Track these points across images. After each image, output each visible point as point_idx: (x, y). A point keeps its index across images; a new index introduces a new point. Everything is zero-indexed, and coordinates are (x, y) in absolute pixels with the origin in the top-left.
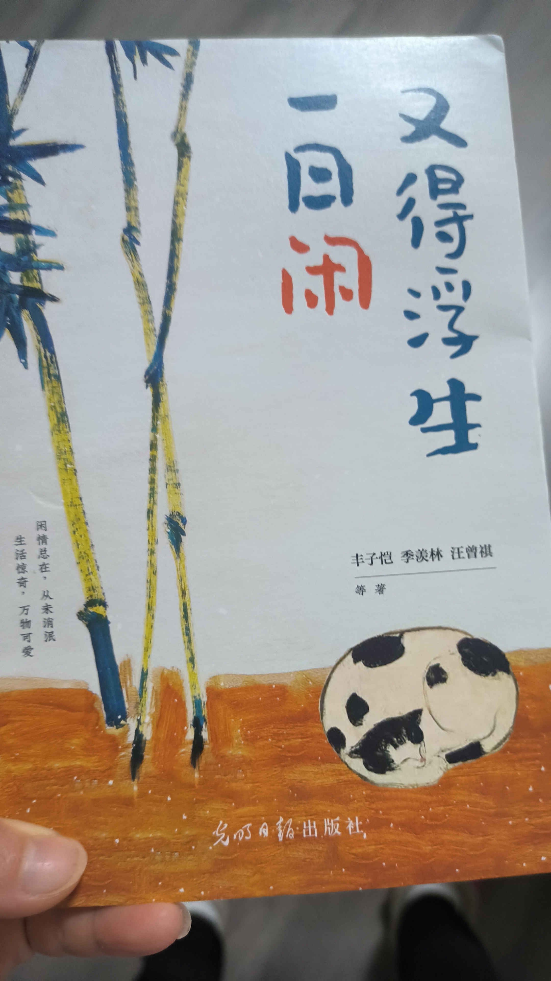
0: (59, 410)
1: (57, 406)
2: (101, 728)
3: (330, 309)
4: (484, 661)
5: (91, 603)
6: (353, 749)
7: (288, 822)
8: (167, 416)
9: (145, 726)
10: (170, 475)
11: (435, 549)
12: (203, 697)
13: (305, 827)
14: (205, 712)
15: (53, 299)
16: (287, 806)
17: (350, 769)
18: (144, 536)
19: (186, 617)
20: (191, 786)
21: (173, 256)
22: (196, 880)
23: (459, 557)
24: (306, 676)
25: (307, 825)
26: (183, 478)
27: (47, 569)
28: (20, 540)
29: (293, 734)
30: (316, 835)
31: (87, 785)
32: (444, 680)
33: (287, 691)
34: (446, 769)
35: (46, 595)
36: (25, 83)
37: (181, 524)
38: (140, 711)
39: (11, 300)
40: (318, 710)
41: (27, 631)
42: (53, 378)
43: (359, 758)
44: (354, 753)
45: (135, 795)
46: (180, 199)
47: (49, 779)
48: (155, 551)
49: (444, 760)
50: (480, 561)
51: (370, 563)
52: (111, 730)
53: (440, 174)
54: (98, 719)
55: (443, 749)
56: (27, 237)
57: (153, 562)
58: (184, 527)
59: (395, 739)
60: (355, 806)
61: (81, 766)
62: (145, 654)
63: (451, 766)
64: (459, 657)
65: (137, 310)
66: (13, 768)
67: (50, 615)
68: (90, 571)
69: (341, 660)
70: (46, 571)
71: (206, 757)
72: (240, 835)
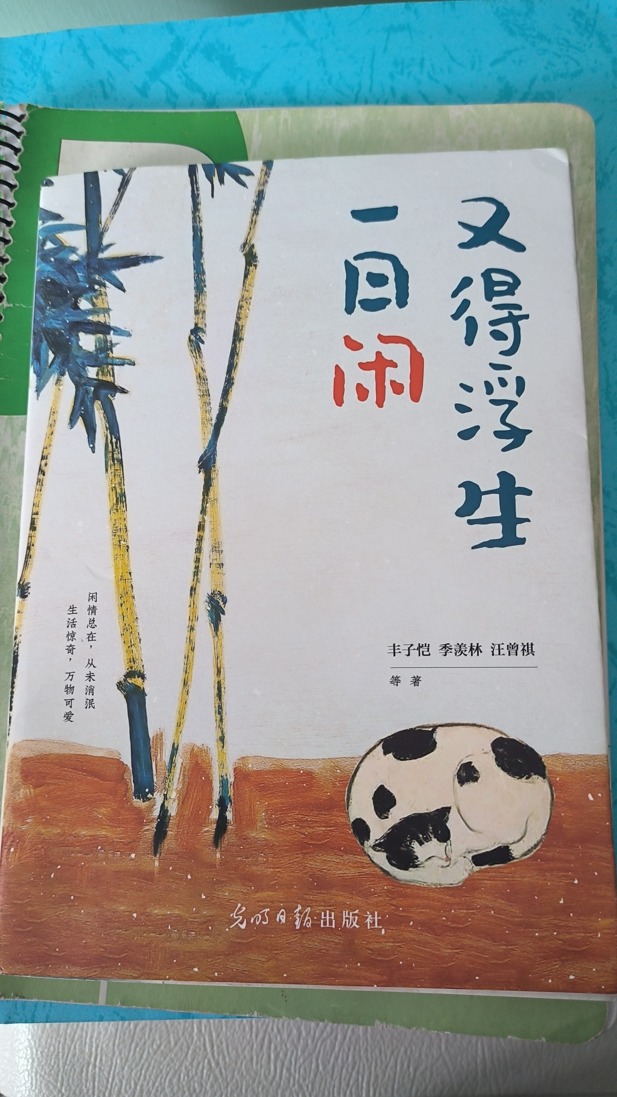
0: (119, 491)
1: (117, 486)
2: (128, 801)
3: (380, 402)
4: (519, 762)
5: (130, 674)
6: (377, 842)
7: (306, 911)
8: (216, 500)
9: (171, 801)
10: (215, 555)
11: (475, 644)
12: (230, 777)
13: (323, 917)
14: (231, 793)
15: (123, 391)
16: (306, 894)
17: (373, 862)
18: (186, 612)
19: (219, 695)
20: (212, 866)
21: (234, 353)
22: (211, 961)
23: (499, 654)
24: (334, 764)
25: (325, 915)
26: (227, 558)
27: (94, 639)
28: (72, 609)
29: (316, 822)
30: (334, 926)
31: (110, 856)
32: (476, 779)
33: (315, 778)
34: (471, 870)
35: (91, 664)
36: (117, 204)
37: (221, 603)
38: (167, 786)
39: (87, 392)
40: (344, 799)
41: (70, 696)
42: (116, 462)
43: (383, 851)
44: (377, 846)
45: (156, 870)
46: (244, 304)
47: (75, 846)
48: (195, 628)
49: (470, 861)
50: (520, 659)
51: (407, 654)
52: (138, 803)
53: (496, 277)
54: (127, 790)
55: (469, 850)
56: (106, 337)
57: (191, 638)
58: (224, 606)
59: (421, 836)
60: (375, 900)
61: (106, 836)
62: (177, 730)
63: (477, 868)
64: (493, 757)
65: (196, 402)
66: (43, 831)
67: (92, 683)
68: (133, 643)
69: (371, 750)
70: (92, 640)
71: (228, 838)
72: (257, 919)
